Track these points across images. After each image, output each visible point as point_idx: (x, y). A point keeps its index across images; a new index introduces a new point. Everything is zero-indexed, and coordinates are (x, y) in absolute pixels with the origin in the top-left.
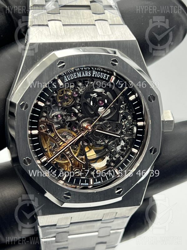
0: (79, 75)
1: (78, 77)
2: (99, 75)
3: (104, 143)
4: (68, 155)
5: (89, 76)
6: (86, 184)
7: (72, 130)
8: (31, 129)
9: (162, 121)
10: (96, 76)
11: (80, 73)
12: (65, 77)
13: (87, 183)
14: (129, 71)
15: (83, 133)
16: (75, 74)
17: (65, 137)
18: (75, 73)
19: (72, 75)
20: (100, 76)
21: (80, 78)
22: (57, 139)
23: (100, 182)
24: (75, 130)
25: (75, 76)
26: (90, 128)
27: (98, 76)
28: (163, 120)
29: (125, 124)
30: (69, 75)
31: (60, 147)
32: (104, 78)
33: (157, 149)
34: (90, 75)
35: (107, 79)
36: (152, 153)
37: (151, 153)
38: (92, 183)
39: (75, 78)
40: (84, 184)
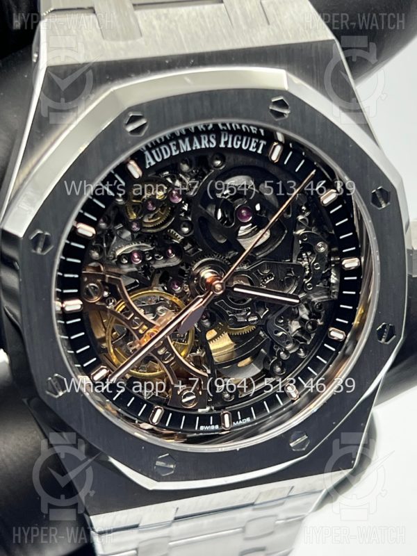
0: (185, 147)
1: (182, 151)
2: (239, 143)
3: (256, 319)
4: (163, 357)
5: (211, 146)
6: (213, 427)
7: (170, 291)
8: (63, 297)
9: (408, 250)
10: (230, 146)
11: (187, 140)
12: (147, 153)
13: (214, 424)
14: (318, 131)
15: (201, 300)
16: (174, 145)
17: (152, 310)
18: (175, 143)
19: (165, 149)
20: (241, 145)
21: (186, 152)
22: (133, 317)
23: (248, 420)
24: (178, 289)
25: (174, 148)
26: (218, 286)
27: (237, 144)
28: (410, 248)
29: (309, 266)
30: (158, 149)
31: (140, 339)
32: (251, 149)
33: (397, 330)
34: (213, 144)
35: (260, 151)
36: (383, 340)
37: (381, 340)
38: (227, 424)
39: (174, 154)
40: (207, 428)
